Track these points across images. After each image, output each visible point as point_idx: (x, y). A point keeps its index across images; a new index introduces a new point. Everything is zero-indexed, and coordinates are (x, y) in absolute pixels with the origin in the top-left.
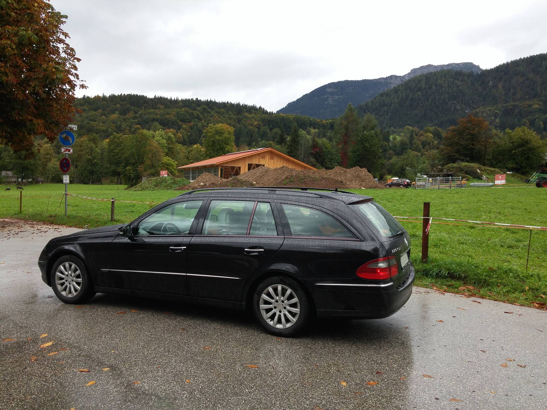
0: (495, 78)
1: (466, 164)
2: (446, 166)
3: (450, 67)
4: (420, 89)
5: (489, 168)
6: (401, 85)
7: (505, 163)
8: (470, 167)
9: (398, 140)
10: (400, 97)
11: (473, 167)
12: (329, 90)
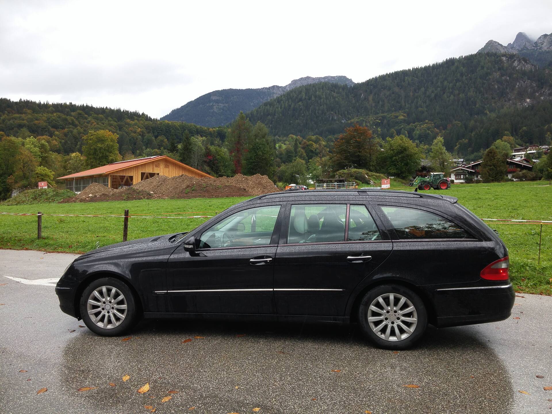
0: (366, 91)
1: (355, 170)
2: (338, 173)
3: (326, 80)
4: (301, 100)
5: (374, 174)
6: (283, 95)
7: (387, 169)
8: (359, 173)
9: (284, 149)
10: (283, 106)
11: (362, 173)
12: (214, 98)
